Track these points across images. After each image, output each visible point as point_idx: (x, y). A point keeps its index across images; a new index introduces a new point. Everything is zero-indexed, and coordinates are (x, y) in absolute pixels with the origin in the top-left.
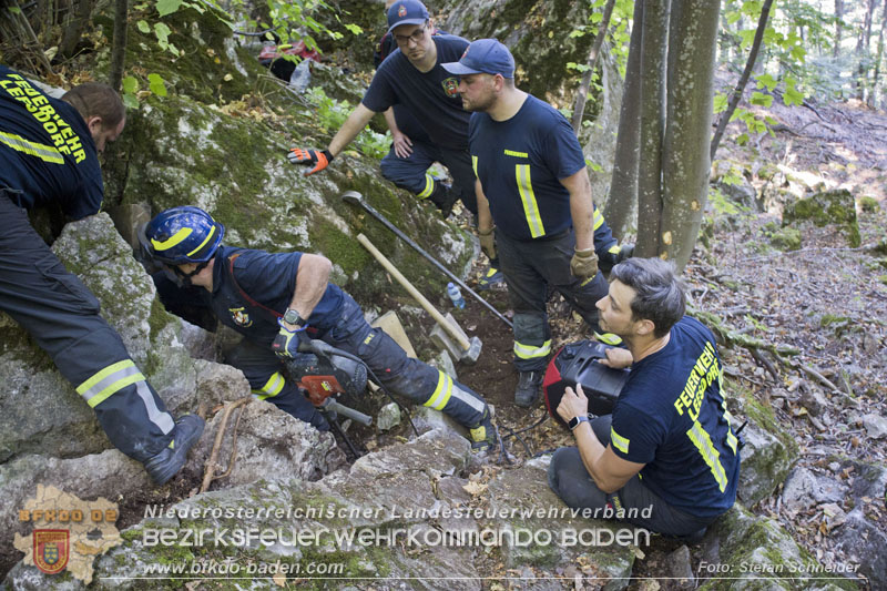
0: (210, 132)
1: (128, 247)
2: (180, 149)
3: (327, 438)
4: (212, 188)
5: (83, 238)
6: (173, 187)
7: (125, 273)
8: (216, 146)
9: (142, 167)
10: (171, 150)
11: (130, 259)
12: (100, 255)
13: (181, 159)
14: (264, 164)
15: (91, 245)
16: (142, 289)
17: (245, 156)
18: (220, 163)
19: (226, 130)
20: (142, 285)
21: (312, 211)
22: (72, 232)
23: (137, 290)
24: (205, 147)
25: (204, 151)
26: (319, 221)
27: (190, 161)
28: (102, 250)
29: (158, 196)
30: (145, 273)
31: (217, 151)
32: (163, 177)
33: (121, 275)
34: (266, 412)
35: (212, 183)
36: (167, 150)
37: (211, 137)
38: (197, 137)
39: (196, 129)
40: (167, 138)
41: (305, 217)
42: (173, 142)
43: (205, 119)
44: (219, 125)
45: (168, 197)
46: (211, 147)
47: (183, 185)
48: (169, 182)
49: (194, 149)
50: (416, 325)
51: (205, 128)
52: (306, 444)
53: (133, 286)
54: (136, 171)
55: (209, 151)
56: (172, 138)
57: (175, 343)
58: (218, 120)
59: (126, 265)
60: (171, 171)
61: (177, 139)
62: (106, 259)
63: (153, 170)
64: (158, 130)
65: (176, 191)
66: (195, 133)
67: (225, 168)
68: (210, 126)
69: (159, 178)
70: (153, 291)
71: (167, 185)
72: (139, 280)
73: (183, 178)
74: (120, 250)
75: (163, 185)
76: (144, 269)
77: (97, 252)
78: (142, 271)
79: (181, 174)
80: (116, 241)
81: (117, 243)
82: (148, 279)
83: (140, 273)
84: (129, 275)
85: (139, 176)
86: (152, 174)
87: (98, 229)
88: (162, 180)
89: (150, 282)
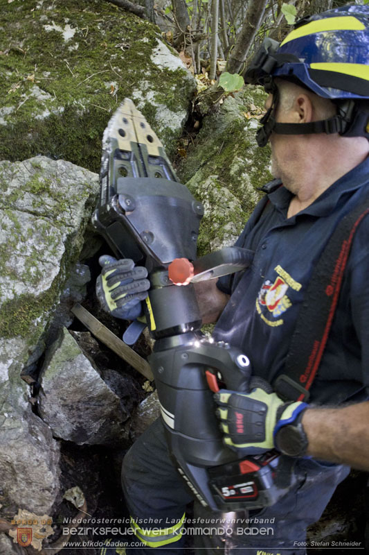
1: (77, 221)
2: (254, 180)
5: (41, 179)
6: (212, 210)
7: (31, 241)
9: (205, 177)
10: (245, 175)
11: (61, 235)
12: (34, 206)
13: (247, 189)
16: (28, 273)
20: (33, 270)
22: (37, 167)
23: (21, 270)
28: (43, 203)
32: (211, 196)
33: (24, 240)
36: (241, 171)
40: (250, 162)
42: (253, 169)
45: (202, 218)
47: (223, 215)
48: (210, 202)
53: (22, 262)
54: (199, 178)
56: (255, 164)
59: (43, 234)
60: (224, 193)
61: (261, 168)
62: (35, 214)
63: (209, 182)
64: (247, 148)
65: (211, 216)
69: (206, 193)
70: (41, 286)
71: (208, 205)
72: (38, 262)
73: (228, 208)
74: (63, 218)
75: (205, 202)
76: (60, 257)
77: (34, 201)
78: (56, 256)
79: (230, 203)
80: (72, 206)
81: (69, 210)
82: (50, 270)
83: (50, 255)
84: (33, 247)
85: (197, 185)
86: (203, 186)
87: (68, 182)
88: (208, 197)
89: (49, 275)
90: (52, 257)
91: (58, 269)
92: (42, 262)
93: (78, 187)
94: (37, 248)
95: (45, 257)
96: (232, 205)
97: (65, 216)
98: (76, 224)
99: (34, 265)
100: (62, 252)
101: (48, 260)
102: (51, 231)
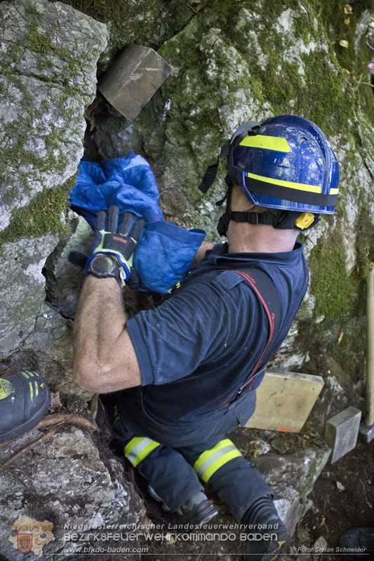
0: (307, 51)
1: (92, 88)
2: (261, 40)
3: (133, 520)
4: (261, 109)
5: (41, 31)
6: (220, 72)
7: (48, 117)
8: (301, 71)
9: (205, 29)
10: (252, 33)
11: (78, 106)
12: (40, 68)
13: (254, 51)
14: (333, 134)
15: (42, 46)
16: (51, 158)
17: (321, 108)
18: (291, 91)
19: (325, 65)
20: (56, 153)
21: (338, 223)
22: (32, 12)
23: (43, 154)
24: (290, 61)
25: (285, 65)
26: (335, 239)
27: (262, 60)
28: (50, 65)
29: (195, 71)
30: (80, 141)
31: (299, 76)
32: (218, 54)
33: (39, 115)
34: (76, 457)
35: (267, 105)
36: (247, 28)
37: (305, 58)
38: (291, 44)
39: (296, 35)
41: (327, 224)
42: (260, 26)
43: (313, 34)
44: (323, 53)
45: (205, 80)
46: (296, 67)
47: (231, 79)
48: (219, 64)
49: (277, 52)
50: (326, 403)
51: (306, 44)
52: (97, 521)
53: (41, 144)
54: (195, 29)
55: (290, 69)
57: (35, 271)
58: (326, 47)
60: (232, 53)
62: (43, 79)
63: (213, 37)
65: (218, 80)
66: (291, 38)
67: (292, 102)
68: (312, 46)
69: (211, 51)
70: (67, 172)
71: (214, 65)
72: (60, 143)
73: (238, 72)
74: (77, 85)
75: (210, 62)
76: (83, 134)
77: (39, 61)
78: (78, 133)
79: (239, 66)
80: (84, 69)
81: (81, 73)
82: (75, 152)
83: (72, 134)
84: (51, 125)
85: (193, 37)
86: (208, 42)
87: (73, 35)
88: (214, 56)
89: (74, 158)
90: (74, 135)
91: (83, 150)
92: (65, 142)
93: (86, 43)
94: (56, 125)
95: (67, 136)
96: (240, 68)
97: (79, 82)
98: (92, 92)
99: (56, 147)
100: (84, 129)
101: (70, 139)
102: (68, 102)
